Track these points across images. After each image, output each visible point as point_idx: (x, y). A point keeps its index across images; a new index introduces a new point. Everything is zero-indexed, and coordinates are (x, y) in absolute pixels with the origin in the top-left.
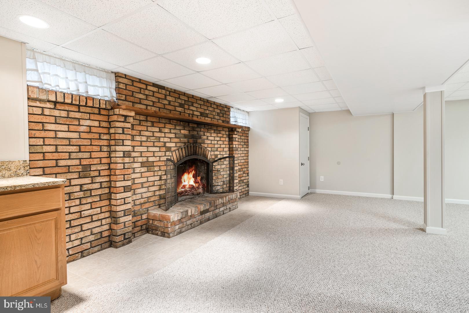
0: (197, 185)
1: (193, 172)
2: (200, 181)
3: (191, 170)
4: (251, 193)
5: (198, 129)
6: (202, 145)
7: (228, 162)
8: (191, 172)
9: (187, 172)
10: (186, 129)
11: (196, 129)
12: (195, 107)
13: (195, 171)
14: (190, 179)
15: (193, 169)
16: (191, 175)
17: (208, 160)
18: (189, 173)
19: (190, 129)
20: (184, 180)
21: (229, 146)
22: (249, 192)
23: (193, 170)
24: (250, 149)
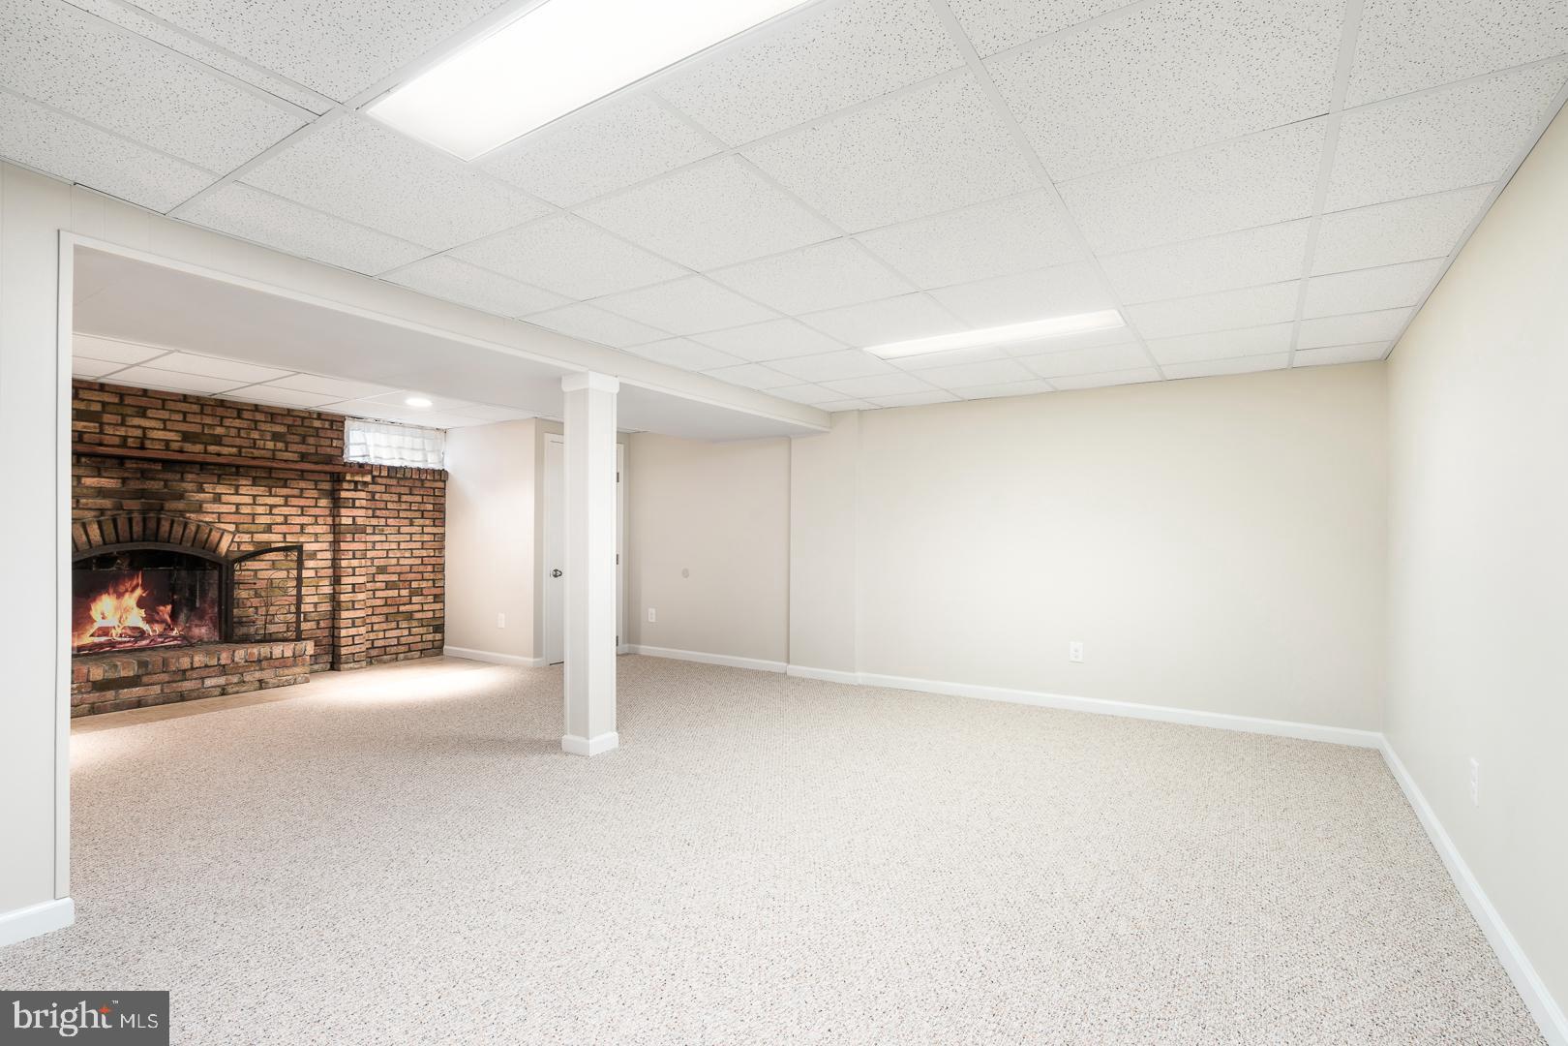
0: (158, 628)
1: (139, 592)
2: (170, 617)
3: (128, 585)
4: (451, 650)
5: (169, 476)
6: (188, 515)
7: (330, 562)
8: (127, 591)
9: (111, 591)
10: (105, 475)
11: (161, 476)
12: (151, 418)
13: (144, 588)
14: (126, 610)
15: (135, 582)
16: (131, 600)
17: (219, 557)
18: (120, 595)
19: (126, 475)
20: (103, 614)
21: (334, 521)
22: (445, 647)
23: (137, 585)
24: (450, 530)
